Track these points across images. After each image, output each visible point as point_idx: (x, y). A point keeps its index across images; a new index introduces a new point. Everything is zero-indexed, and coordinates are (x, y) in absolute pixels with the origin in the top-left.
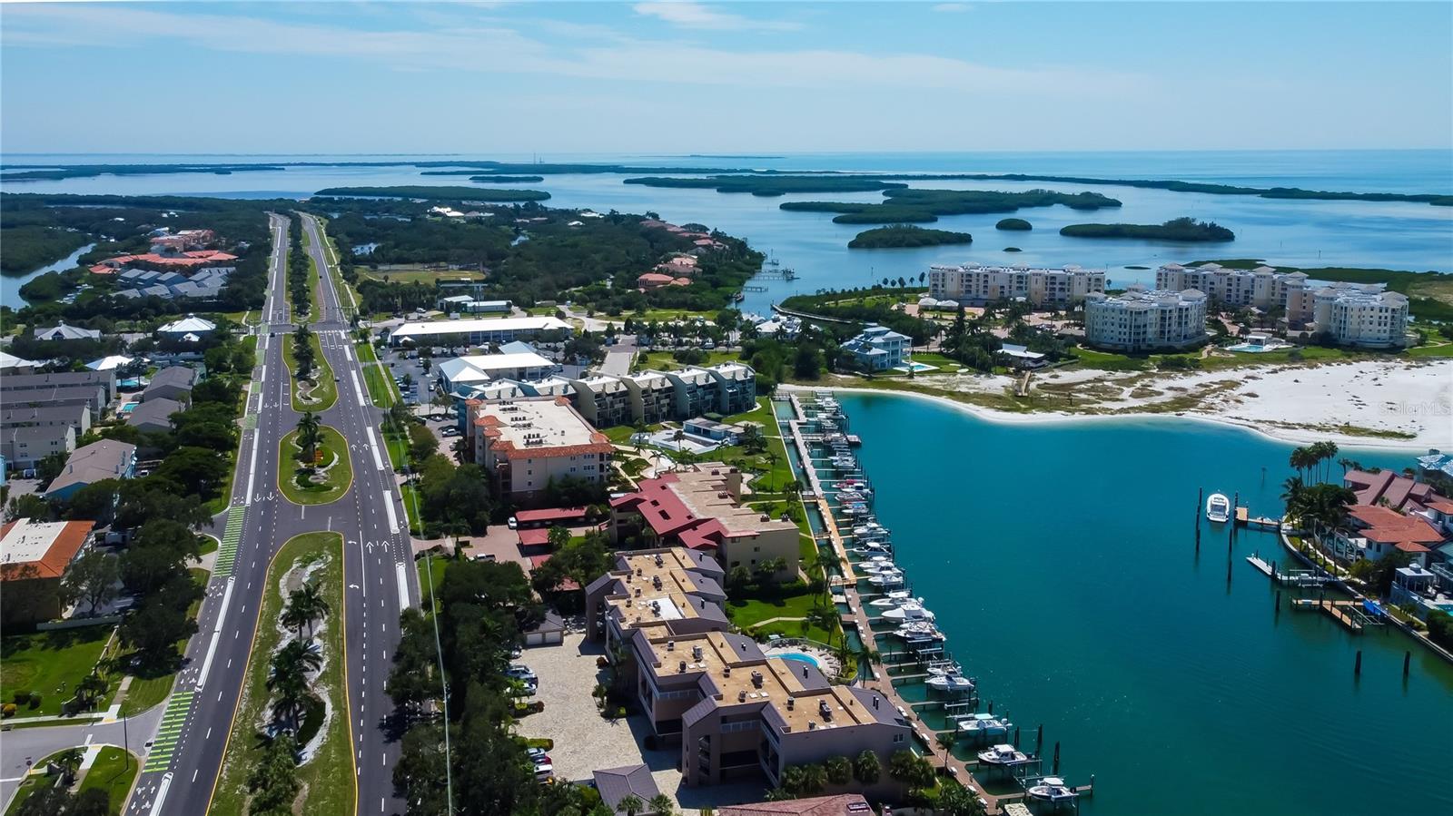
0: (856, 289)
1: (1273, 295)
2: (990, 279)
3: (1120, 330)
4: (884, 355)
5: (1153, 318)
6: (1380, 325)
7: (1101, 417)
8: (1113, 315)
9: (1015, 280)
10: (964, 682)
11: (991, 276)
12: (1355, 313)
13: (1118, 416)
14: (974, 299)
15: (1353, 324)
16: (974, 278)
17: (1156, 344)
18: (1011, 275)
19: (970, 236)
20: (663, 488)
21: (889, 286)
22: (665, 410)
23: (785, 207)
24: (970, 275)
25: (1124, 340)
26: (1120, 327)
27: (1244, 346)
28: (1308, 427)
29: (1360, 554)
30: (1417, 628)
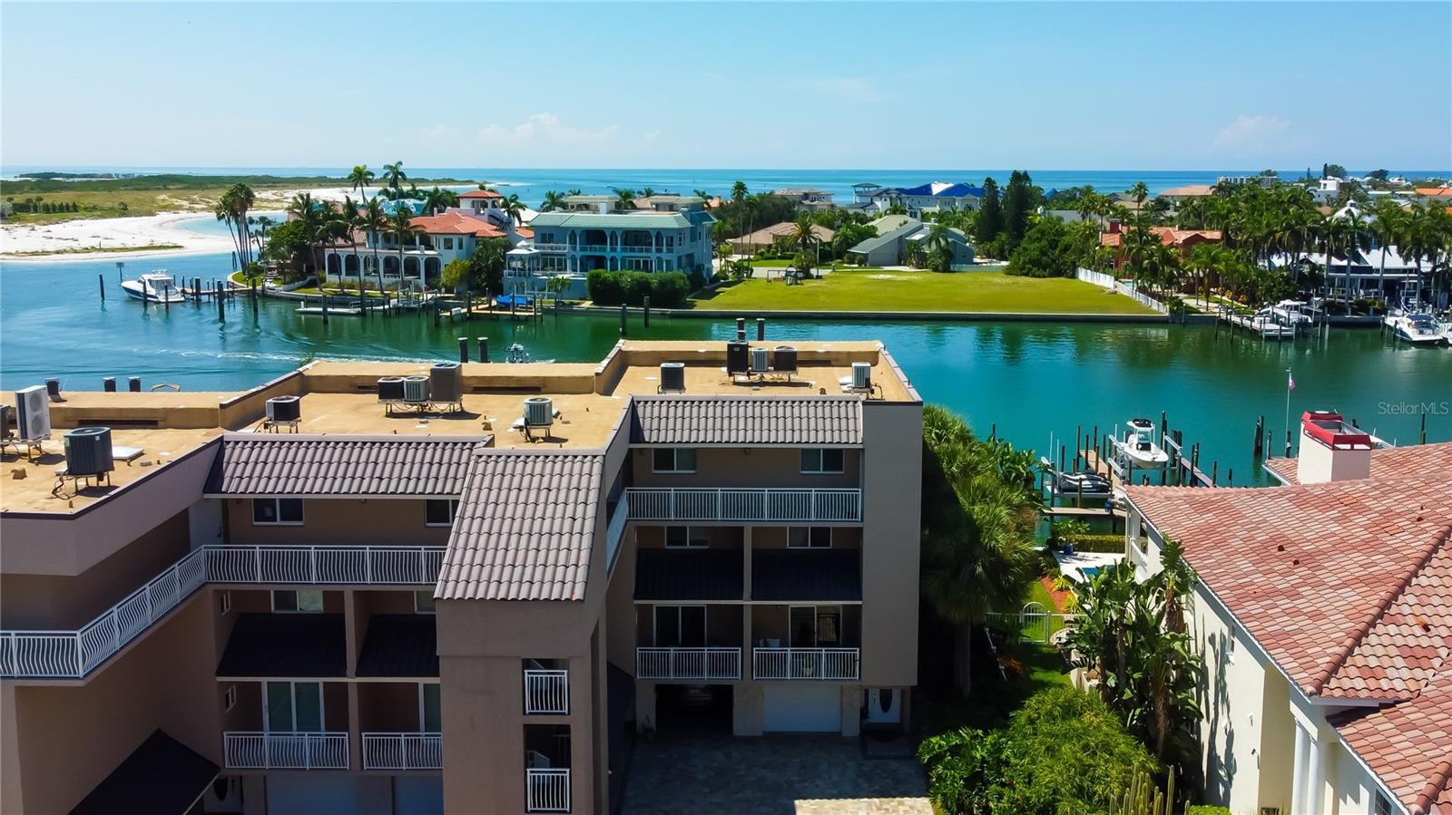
29: (432, 265)
30: (572, 304)
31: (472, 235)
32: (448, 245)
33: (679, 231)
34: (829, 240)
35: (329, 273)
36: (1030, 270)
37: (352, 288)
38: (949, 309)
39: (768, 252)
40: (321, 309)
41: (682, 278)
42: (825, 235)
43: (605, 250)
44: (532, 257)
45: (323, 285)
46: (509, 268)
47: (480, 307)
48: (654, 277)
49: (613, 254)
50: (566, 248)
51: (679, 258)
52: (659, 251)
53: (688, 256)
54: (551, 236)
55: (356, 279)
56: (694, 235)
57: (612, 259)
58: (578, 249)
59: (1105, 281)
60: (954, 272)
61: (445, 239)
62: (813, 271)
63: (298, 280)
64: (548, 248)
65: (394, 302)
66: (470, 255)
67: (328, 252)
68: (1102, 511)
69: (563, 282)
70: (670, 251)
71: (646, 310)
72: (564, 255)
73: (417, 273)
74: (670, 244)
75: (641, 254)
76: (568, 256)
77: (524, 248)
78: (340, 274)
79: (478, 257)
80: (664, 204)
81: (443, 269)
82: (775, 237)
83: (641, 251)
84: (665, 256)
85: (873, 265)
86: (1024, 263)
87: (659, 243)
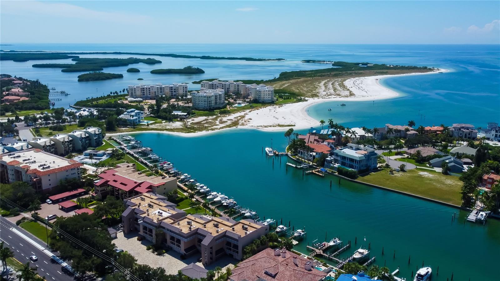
0: (101, 96)
1: (235, 88)
2: (151, 89)
3: (204, 103)
4: (137, 119)
5: (213, 98)
7: (216, 131)
8: (202, 98)
9: (159, 89)
10: (254, 213)
11: (151, 88)
12: (263, 93)
13: (221, 130)
14: (146, 97)
15: (262, 96)
16: (145, 89)
17: (215, 107)
18: (158, 88)
19: (122, 75)
20: (114, 175)
21: (113, 95)
22: (71, 149)
23: (34, 66)
24: (144, 88)
25: (206, 106)
26: (204, 102)
27: (236, 105)
28: (270, 126)
29: (314, 157)
30: (334, 172)
31: (322, 152)
32: (317, 154)
33: (360, 160)
35: (298, 153)
37: (301, 158)
41: (354, 172)
43: (345, 161)
46: (326, 162)
47: (315, 170)
48: (349, 171)
50: (339, 159)
52: (355, 164)
54: (338, 155)
57: (347, 163)
58: (341, 159)
60: (448, 175)
63: (294, 153)
64: (336, 158)
67: (299, 149)
69: (333, 168)
70: (357, 164)
77: (329, 158)
83: (352, 163)
87: (356, 162)
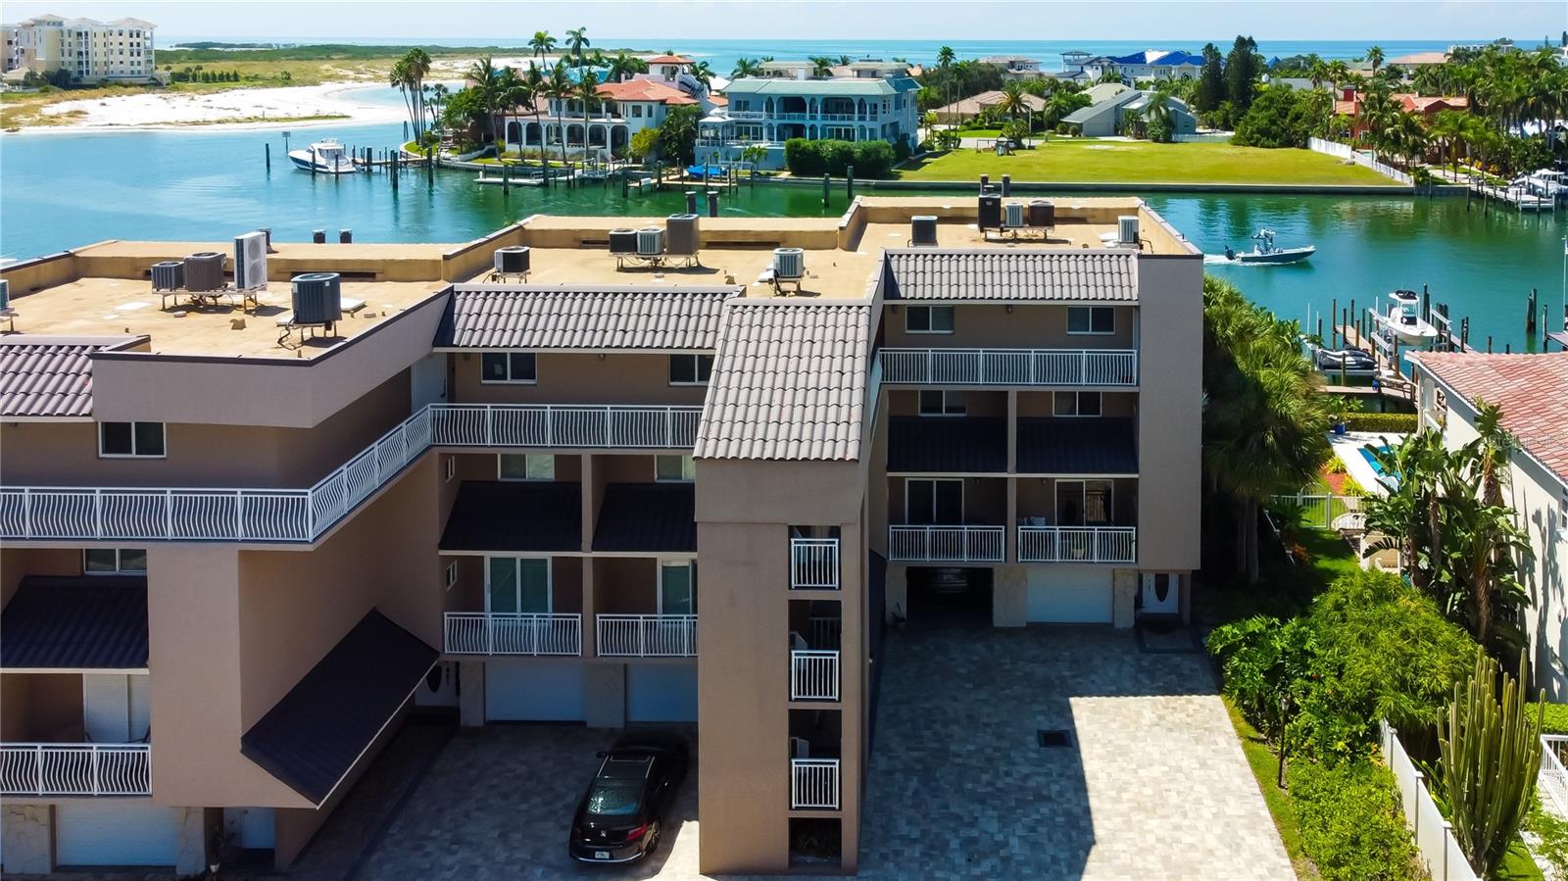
6: (132, 54)
15: (98, 54)
29: (619, 134)
30: (769, 175)
31: (663, 102)
32: (637, 112)
33: (884, 98)
34: (1041, 109)
35: (509, 143)
36: (1258, 140)
37: (533, 157)
38: (1174, 180)
39: (975, 121)
40: (501, 180)
41: (887, 147)
42: (1037, 104)
43: (804, 118)
44: (726, 126)
45: (502, 155)
46: (702, 137)
47: (671, 177)
48: (857, 146)
49: (812, 122)
50: (762, 116)
51: (884, 127)
52: (862, 118)
53: (892, 124)
54: (746, 103)
55: (538, 148)
56: (899, 103)
57: (812, 127)
58: (775, 117)
59: (1342, 151)
60: (1176, 142)
61: (633, 107)
62: (1025, 142)
63: (476, 150)
64: (742, 116)
65: (578, 172)
66: (660, 123)
67: (508, 120)
68: (1369, 390)
69: (760, 152)
70: (873, 119)
71: (850, 181)
72: (760, 123)
73: (604, 143)
74: (874, 112)
75: (842, 123)
76: (764, 125)
77: (717, 115)
78: (520, 144)
79: (669, 125)
80: (866, 70)
81: (630, 137)
82: (983, 106)
83: (843, 119)
84: (868, 124)
85: (1088, 136)
86: (1252, 132)
87: (862, 111)
